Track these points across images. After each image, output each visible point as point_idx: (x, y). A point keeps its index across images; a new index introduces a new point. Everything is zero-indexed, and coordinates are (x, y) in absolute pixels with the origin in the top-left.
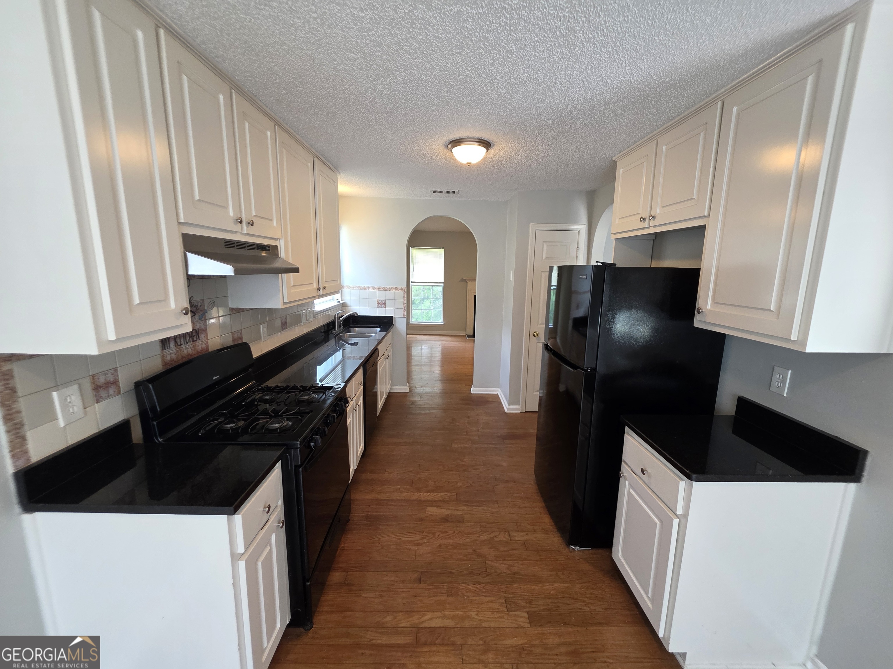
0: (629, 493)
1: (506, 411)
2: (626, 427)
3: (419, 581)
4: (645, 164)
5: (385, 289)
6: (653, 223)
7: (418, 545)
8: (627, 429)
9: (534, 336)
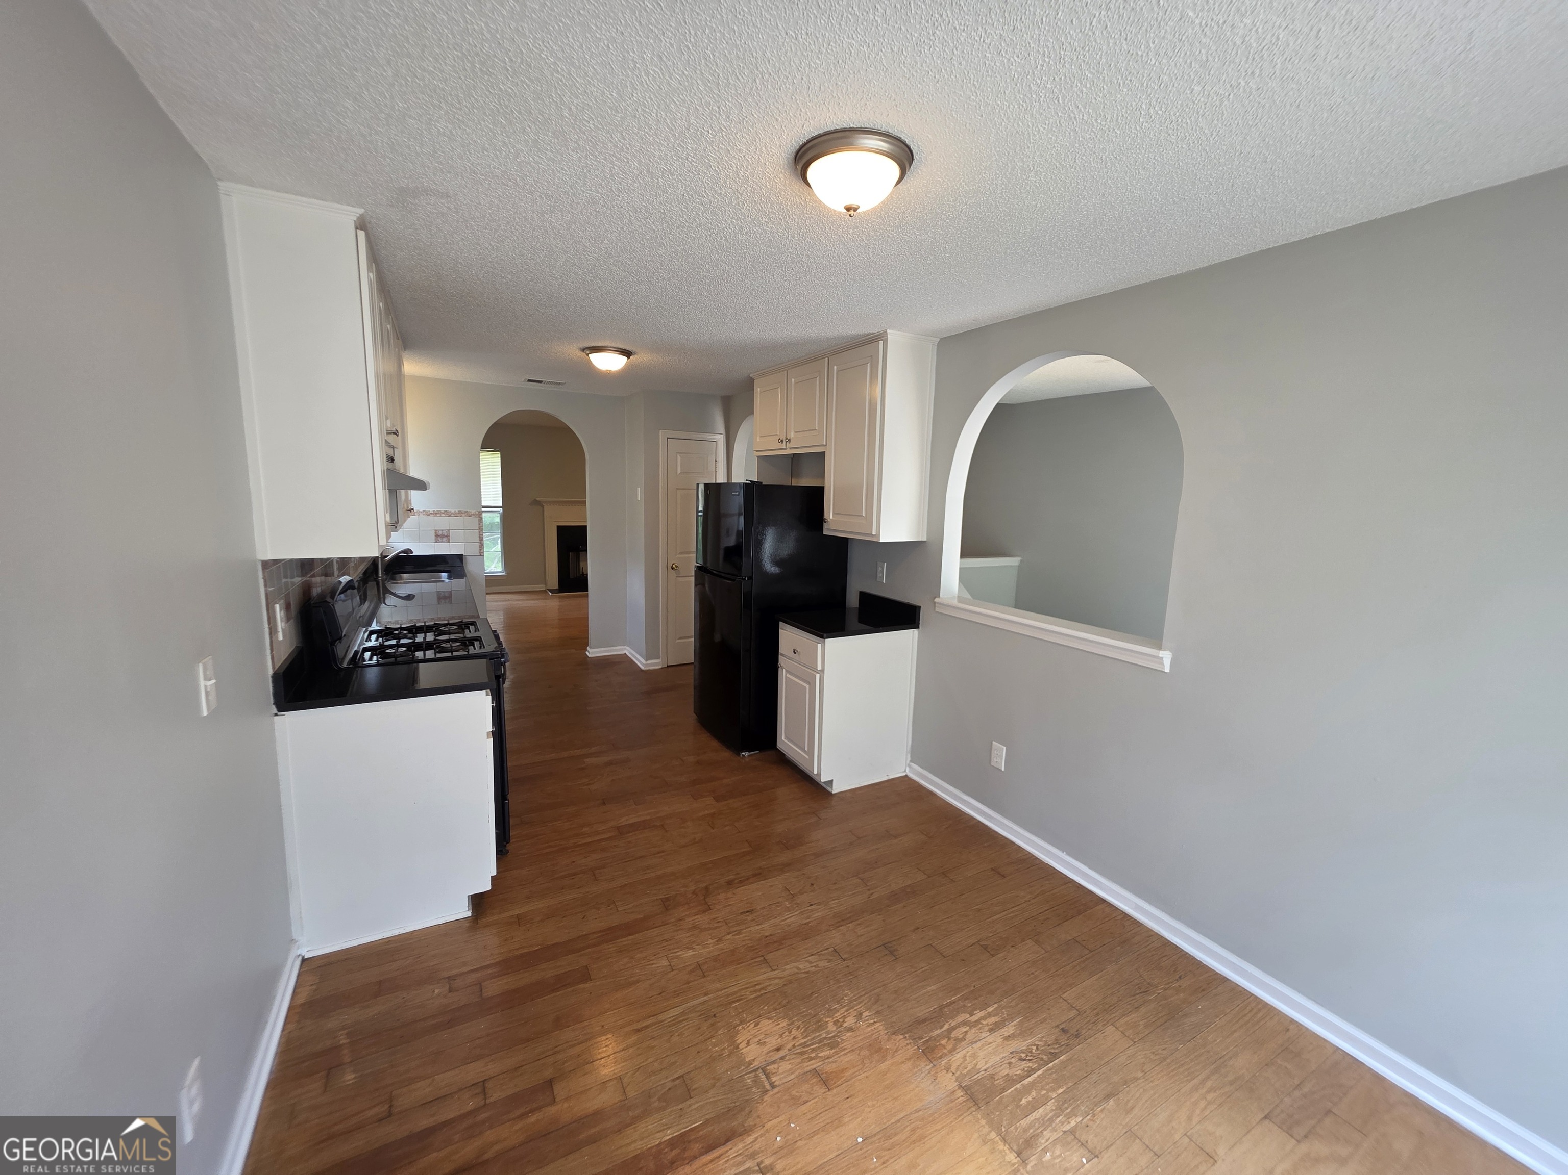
0: (786, 677)
1: (643, 668)
2: (780, 622)
3: (604, 804)
4: (779, 389)
5: (448, 514)
6: (789, 445)
7: (588, 785)
8: (781, 623)
9: (672, 568)
